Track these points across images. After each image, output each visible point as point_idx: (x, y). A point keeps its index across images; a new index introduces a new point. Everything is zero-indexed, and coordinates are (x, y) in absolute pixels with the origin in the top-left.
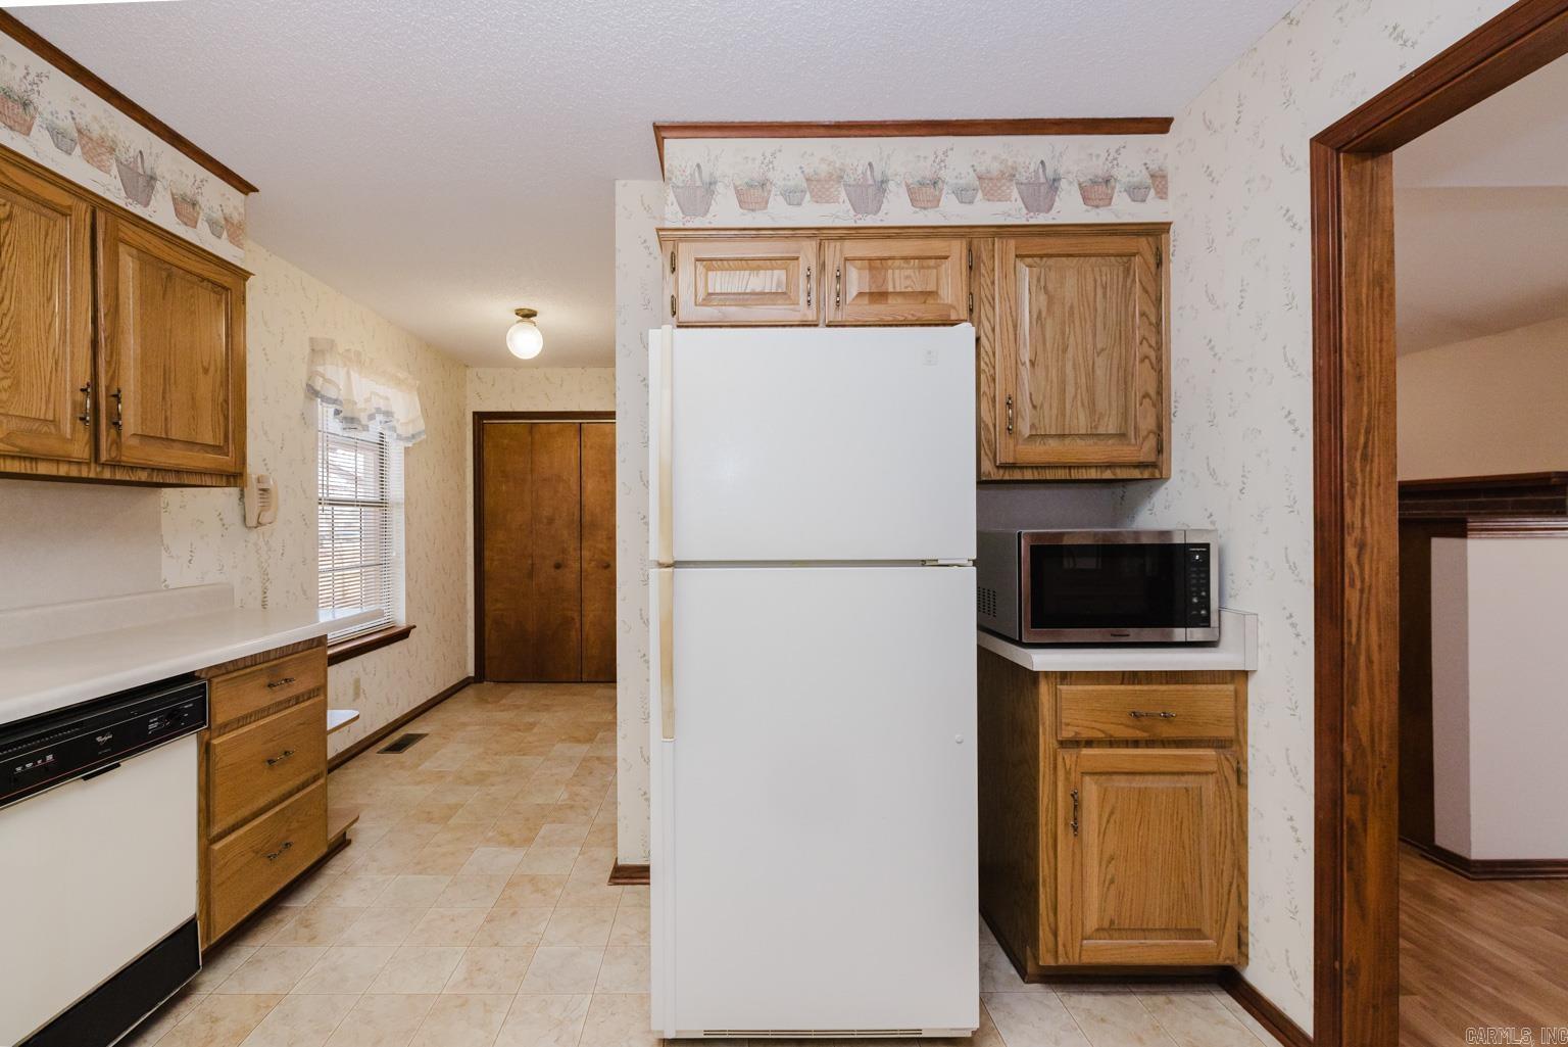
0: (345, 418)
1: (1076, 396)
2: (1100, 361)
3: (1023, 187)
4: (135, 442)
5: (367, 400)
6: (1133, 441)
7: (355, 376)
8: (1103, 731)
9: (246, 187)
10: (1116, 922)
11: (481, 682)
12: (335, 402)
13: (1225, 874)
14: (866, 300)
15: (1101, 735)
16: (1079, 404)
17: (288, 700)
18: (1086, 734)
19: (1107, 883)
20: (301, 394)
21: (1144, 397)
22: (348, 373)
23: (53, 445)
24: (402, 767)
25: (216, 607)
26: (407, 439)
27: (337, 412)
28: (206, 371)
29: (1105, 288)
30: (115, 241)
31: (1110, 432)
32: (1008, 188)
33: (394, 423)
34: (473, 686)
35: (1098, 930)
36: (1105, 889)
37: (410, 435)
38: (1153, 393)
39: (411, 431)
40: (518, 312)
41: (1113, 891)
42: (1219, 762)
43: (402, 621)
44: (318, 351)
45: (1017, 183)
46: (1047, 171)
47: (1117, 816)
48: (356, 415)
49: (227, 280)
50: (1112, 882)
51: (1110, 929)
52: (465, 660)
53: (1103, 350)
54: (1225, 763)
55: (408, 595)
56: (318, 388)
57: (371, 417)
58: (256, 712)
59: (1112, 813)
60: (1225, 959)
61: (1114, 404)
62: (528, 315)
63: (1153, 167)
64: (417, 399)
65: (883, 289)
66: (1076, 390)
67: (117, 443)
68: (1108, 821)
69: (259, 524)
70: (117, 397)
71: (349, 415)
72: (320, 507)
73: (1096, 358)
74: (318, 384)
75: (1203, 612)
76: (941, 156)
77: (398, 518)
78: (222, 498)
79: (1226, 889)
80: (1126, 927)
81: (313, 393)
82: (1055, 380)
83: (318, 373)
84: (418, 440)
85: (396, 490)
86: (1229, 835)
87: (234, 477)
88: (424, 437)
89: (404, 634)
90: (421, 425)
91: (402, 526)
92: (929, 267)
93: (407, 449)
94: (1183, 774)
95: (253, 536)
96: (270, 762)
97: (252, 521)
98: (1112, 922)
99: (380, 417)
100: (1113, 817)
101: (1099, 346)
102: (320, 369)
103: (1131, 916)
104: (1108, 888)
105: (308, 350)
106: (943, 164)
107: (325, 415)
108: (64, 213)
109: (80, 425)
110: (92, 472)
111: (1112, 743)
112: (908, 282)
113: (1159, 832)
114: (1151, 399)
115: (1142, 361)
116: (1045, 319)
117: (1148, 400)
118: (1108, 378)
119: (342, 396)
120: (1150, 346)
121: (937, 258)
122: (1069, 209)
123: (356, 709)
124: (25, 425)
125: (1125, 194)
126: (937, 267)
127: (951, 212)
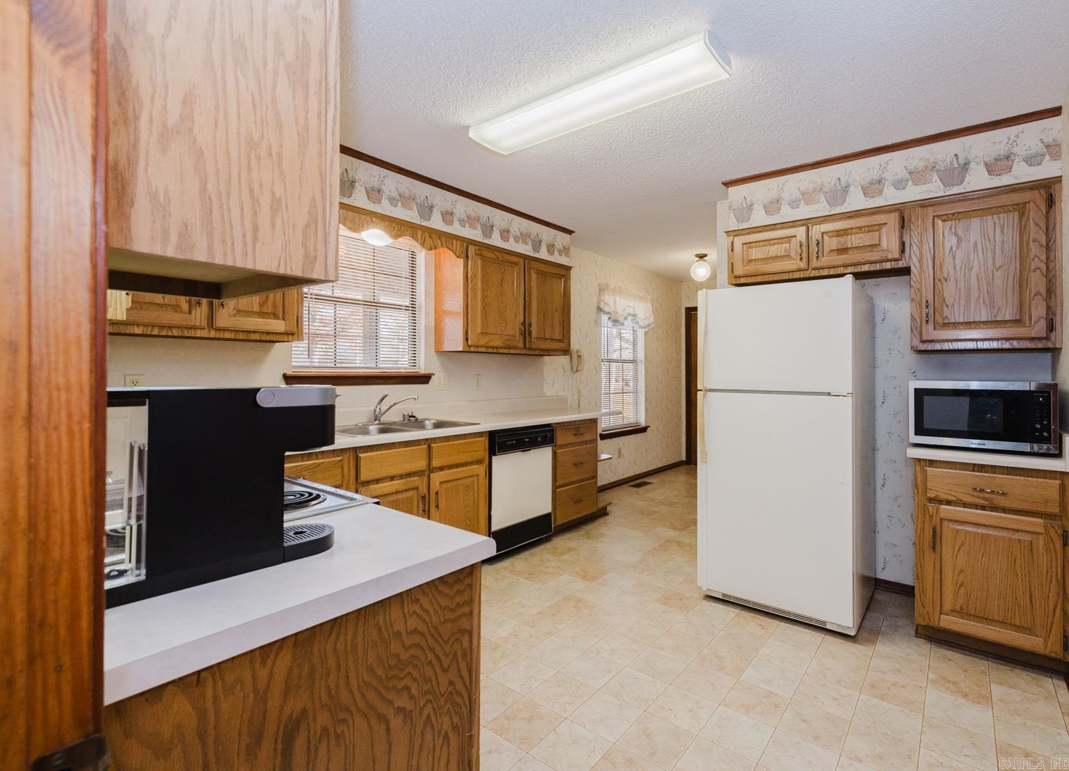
0: (613, 320)
1: (979, 297)
2: (998, 274)
3: (941, 173)
4: (535, 340)
5: (624, 310)
6: (1028, 324)
7: (618, 299)
8: (955, 497)
9: (570, 232)
10: (965, 609)
11: (689, 464)
12: (608, 313)
13: (1050, 599)
14: (835, 253)
15: (954, 499)
16: (982, 302)
17: (583, 442)
18: (943, 497)
19: (958, 585)
20: (595, 310)
21: (1036, 295)
22: (615, 299)
23: (513, 343)
24: (637, 493)
25: (562, 404)
26: (645, 327)
27: (610, 318)
28: (557, 310)
29: (1002, 228)
30: (530, 268)
31: (1006, 319)
32: (931, 175)
33: (637, 320)
34: (685, 466)
35: (952, 611)
36: (957, 589)
37: (646, 325)
38: (1043, 292)
39: (647, 322)
40: (697, 256)
41: (962, 591)
42: (1046, 527)
43: (643, 423)
44: (602, 289)
45: (937, 171)
46: (960, 159)
47: (966, 547)
48: (618, 319)
49: (563, 272)
50: (962, 585)
51: (961, 613)
52: (681, 451)
53: (1000, 267)
54: (1052, 530)
55: (646, 409)
56: (601, 307)
57: (626, 318)
58: (570, 444)
59: (962, 545)
60: (1051, 652)
61: (1010, 301)
62: (702, 257)
63: (1048, 140)
64: (650, 305)
65: (844, 247)
66: (979, 293)
67: (530, 341)
68: (959, 549)
69: (577, 371)
70: (530, 325)
71: (614, 319)
72: (603, 363)
73: (995, 272)
74: (602, 305)
75: (1045, 434)
76: (883, 165)
77: (641, 368)
78: (564, 360)
79: (1051, 608)
80: (972, 613)
81: (600, 309)
82: (963, 290)
83: (601, 300)
84: (651, 327)
85: (641, 355)
86: (1054, 574)
87: (566, 351)
88: (653, 325)
89: (644, 430)
90: (652, 319)
91: (643, 373)
92: (874, 231)
93: (645, 332)
94: (1018, 531)
95: (575, 376)
96: (576, 465)
97: (575, 370)
98: (962, 608)
99: (630, 318)
100: (962, 549)
101: (998, 265)
102: (603, 298)
103: (976, 608)
104: (959, 588)
105: (597, 289)
106: (885, 170)
107: (604, 318)
108: (517, 264)
109: (521, 336)
110: (523, 352)
111: (965, 505)
112: (861, 241)
113: (998, 563)
114: (1041, 295)
115: (1035, 271)
116: (955, 252)
117: (1039, 296)
118: (1005, 284)
119: (611, 310)
120: (1041, 261)
121: (879, 225)
122: (979, 180)
123: (610, 454)
124: (508, 337)
125: (1024, 162)
126: (879, 230)
127: (892, 196)
